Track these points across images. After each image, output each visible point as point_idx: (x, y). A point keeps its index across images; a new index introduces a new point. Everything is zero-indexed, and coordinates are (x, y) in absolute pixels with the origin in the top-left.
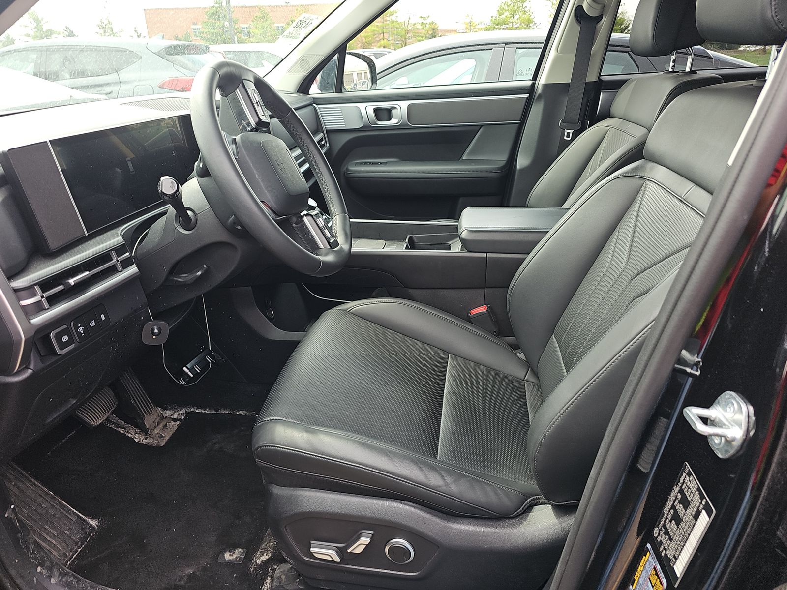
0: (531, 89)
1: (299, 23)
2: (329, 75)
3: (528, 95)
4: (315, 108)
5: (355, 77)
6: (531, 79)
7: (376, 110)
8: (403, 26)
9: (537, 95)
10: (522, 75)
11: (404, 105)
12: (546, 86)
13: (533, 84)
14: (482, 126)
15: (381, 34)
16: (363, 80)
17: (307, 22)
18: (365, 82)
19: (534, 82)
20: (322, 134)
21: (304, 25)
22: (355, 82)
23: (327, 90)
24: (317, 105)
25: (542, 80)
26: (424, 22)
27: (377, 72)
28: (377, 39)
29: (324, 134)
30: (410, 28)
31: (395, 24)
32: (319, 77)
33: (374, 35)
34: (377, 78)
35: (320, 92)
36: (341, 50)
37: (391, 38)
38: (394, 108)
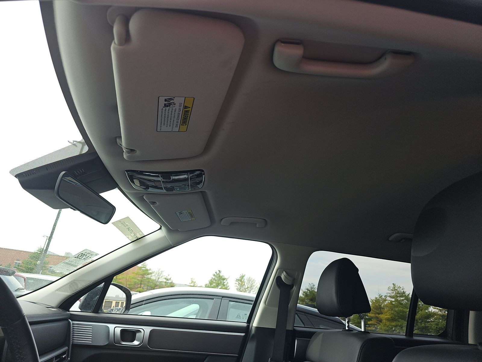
0: (246, 330)
1: (80, 255)
2: (92, 298)
3: (244, 334)
4: (69, 323)
5: (114, 304)
6: (246, 322)
7: (123, 331)
8: (154, 282)
9: (251, 335)
10: (239, 318)
11: (147, 330)
12: (257, 328)
13: (248, 326)
14: (208, 355)
15: (139, 284)
16: (120, 307)
17: (87, 256)
18: (120, 309)
19: (249, 324)
20: (67, 348)
21: (84, 257)
22: (112, 308)
23: (86, 309)
24: (72, 321)
25: (255, 323)
26: (167, 281)
27: (132, 303)
28: (136, 287)
29: (69, 348)
30: (158, 284)
31: (149, 280)
32: (82, 298)
33: (135, 284)
34: (131, 307)
35: (80, 311)
36: (108, 280)
37: (145, 287)
38: (139, 331)
